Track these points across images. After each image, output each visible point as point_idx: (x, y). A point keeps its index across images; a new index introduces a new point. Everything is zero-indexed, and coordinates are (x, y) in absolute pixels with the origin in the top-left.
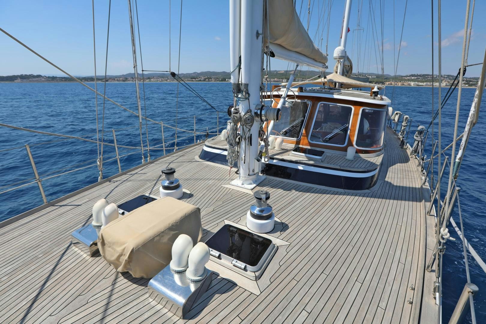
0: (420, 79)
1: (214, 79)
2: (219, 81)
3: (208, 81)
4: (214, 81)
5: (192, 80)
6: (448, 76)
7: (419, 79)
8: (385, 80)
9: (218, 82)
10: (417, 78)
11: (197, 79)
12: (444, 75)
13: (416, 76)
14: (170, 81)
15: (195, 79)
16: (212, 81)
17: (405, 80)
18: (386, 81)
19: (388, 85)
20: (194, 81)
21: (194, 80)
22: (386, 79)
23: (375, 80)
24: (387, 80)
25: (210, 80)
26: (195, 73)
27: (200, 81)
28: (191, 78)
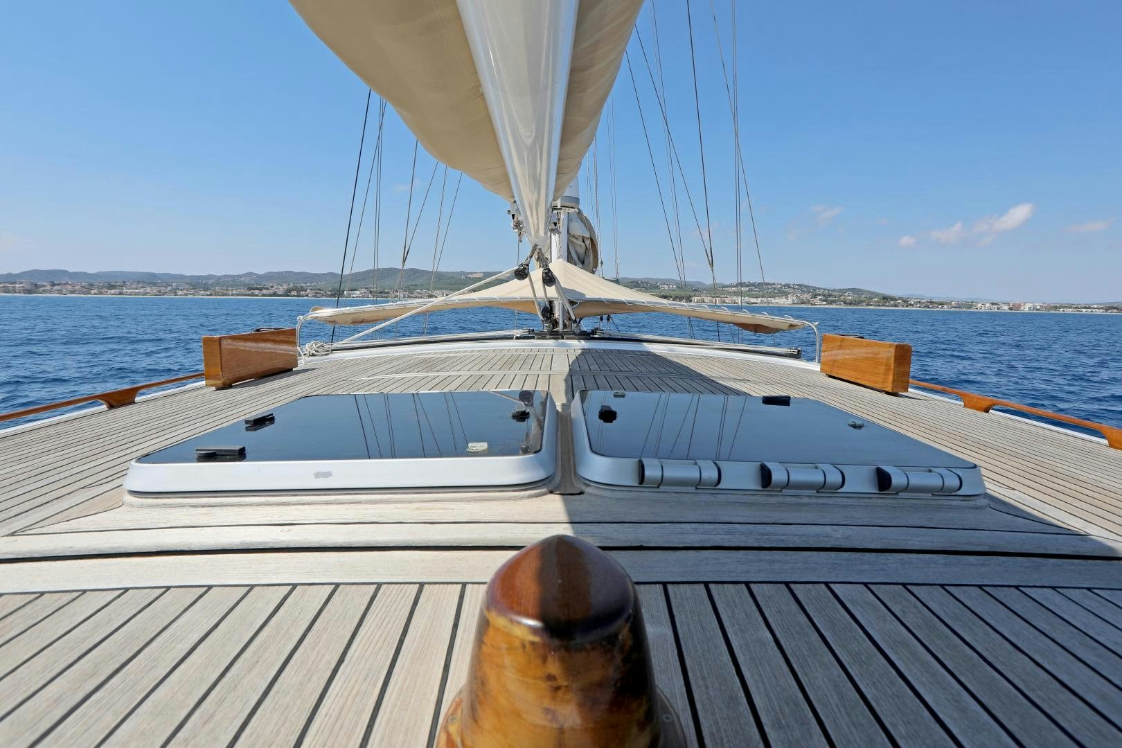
0: (756, 291)
1: (313, 291)
2: (326, 297)
3: (298, 296)
4: (313, 296)
5: (251, 292)
6: (800, 285)
7: (753, 291)
8: (693, 294)
9: (323, 298)
10: (749, 290)
11: (265, 292)
12: (794, 285)
13: (748, 286)
14: (186, 295)
15: (260, 289)
16: (307, 296)
17: (729, 293)
18: (695, 296)
19: (697, 302)
20: (257, 296)
21: (257, 292)
22: (695, 290)
23: (673, 294)
24: (697, 293)
25: (302, 293)
26: (249, 274)
27: (275, 294)
28: (250, 289)
